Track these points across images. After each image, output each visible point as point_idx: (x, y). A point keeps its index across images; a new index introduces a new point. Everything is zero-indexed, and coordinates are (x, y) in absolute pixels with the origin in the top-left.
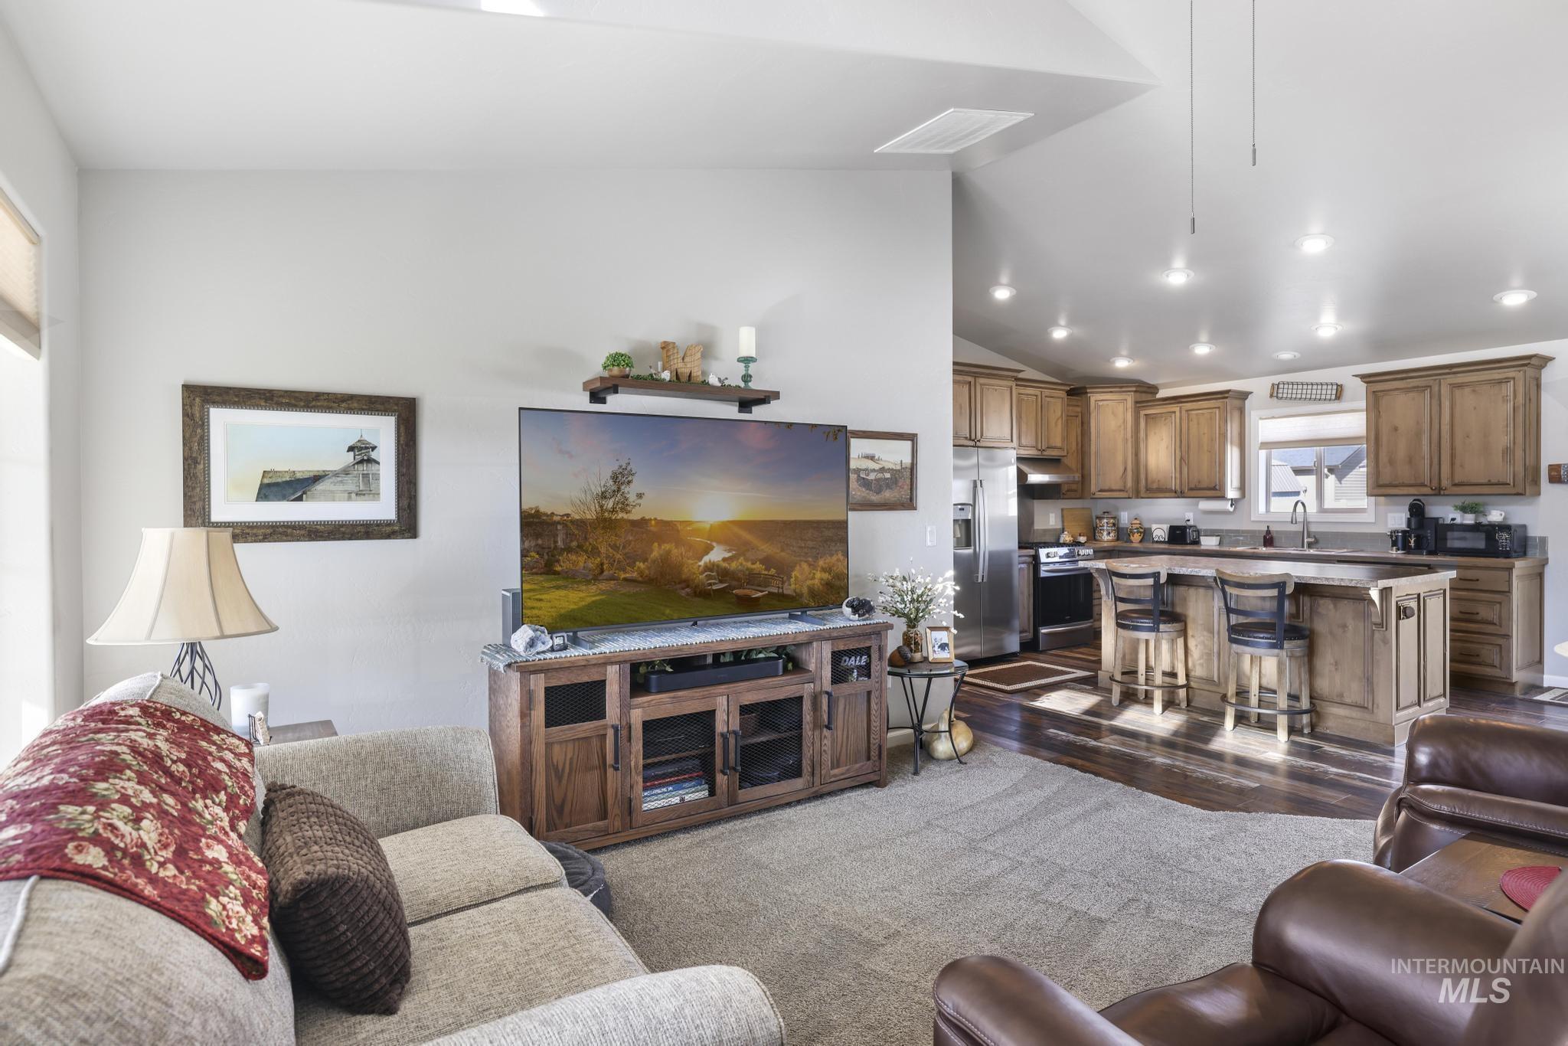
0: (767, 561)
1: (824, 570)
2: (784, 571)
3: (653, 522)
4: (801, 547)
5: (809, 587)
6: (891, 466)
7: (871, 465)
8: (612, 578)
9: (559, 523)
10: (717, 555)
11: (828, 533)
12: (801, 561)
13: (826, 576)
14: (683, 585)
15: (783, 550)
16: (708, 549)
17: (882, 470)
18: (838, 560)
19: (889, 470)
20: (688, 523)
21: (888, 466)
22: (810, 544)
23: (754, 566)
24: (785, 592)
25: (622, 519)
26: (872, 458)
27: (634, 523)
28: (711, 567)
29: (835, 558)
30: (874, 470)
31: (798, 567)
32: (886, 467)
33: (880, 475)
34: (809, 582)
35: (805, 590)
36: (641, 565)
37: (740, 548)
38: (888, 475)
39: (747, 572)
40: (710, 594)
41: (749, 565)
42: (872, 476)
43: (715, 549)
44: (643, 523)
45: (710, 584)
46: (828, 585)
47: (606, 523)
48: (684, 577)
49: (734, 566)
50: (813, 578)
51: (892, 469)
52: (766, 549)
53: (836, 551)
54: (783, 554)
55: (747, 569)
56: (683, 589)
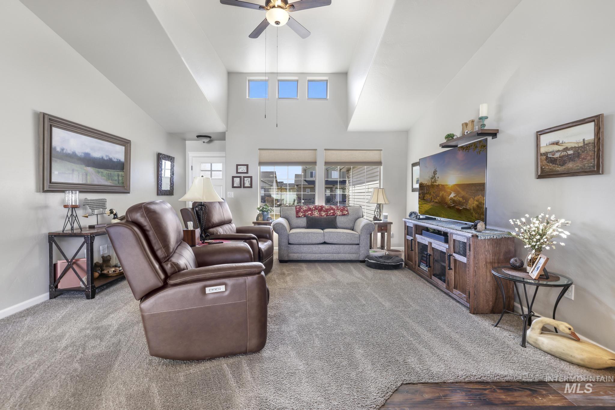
0: (463, 197)
1: (477, 201)
2: (467, 201)
3: (440, 185)
4: (471, 193)
5: (473, 207)
6: (573, 145)
7: (556, 148)
8: (433, 202)
9: (425, 186)
10: (452, 195)
11: (478, 188)
12: (471, 197)
13: (477, 203)
14: (446, 204)
15: (467, 194)
16: (451, 193)
17: (566, 149)
18: (480, 197)
19: (572, 148)
20: (447, 185)
21: (569, 146)
22: (473, 191)
23: (460, 199)
24: (467, 208)
25: (435, 185)
26: (557, 143)
27: (437, 185)
28: (451, 199)
29: (479, 197)
30: (558, 151)
31: (470, 200)
32: (569, 147)
33: (564, 153)
34: (473, 205)
35: (472, 208)
36: (438, 198)
37: (458, 193)
38: (570, 152)
39: (459, 201)
40: (451, 207)
41: (459, 198)
42: (557, 155)
43: (452, 193)
44: (439, 185)
45: (451, 204)
46: (478, 206)
47: (432, 186)
48: (446, 202)
49: (456, 199)
50: (474, 204)
51: (575, 147)
52: (463, 193)
53: (480, 194)
54: (467, 195)
55: (459, 200)
56: (446, 205)
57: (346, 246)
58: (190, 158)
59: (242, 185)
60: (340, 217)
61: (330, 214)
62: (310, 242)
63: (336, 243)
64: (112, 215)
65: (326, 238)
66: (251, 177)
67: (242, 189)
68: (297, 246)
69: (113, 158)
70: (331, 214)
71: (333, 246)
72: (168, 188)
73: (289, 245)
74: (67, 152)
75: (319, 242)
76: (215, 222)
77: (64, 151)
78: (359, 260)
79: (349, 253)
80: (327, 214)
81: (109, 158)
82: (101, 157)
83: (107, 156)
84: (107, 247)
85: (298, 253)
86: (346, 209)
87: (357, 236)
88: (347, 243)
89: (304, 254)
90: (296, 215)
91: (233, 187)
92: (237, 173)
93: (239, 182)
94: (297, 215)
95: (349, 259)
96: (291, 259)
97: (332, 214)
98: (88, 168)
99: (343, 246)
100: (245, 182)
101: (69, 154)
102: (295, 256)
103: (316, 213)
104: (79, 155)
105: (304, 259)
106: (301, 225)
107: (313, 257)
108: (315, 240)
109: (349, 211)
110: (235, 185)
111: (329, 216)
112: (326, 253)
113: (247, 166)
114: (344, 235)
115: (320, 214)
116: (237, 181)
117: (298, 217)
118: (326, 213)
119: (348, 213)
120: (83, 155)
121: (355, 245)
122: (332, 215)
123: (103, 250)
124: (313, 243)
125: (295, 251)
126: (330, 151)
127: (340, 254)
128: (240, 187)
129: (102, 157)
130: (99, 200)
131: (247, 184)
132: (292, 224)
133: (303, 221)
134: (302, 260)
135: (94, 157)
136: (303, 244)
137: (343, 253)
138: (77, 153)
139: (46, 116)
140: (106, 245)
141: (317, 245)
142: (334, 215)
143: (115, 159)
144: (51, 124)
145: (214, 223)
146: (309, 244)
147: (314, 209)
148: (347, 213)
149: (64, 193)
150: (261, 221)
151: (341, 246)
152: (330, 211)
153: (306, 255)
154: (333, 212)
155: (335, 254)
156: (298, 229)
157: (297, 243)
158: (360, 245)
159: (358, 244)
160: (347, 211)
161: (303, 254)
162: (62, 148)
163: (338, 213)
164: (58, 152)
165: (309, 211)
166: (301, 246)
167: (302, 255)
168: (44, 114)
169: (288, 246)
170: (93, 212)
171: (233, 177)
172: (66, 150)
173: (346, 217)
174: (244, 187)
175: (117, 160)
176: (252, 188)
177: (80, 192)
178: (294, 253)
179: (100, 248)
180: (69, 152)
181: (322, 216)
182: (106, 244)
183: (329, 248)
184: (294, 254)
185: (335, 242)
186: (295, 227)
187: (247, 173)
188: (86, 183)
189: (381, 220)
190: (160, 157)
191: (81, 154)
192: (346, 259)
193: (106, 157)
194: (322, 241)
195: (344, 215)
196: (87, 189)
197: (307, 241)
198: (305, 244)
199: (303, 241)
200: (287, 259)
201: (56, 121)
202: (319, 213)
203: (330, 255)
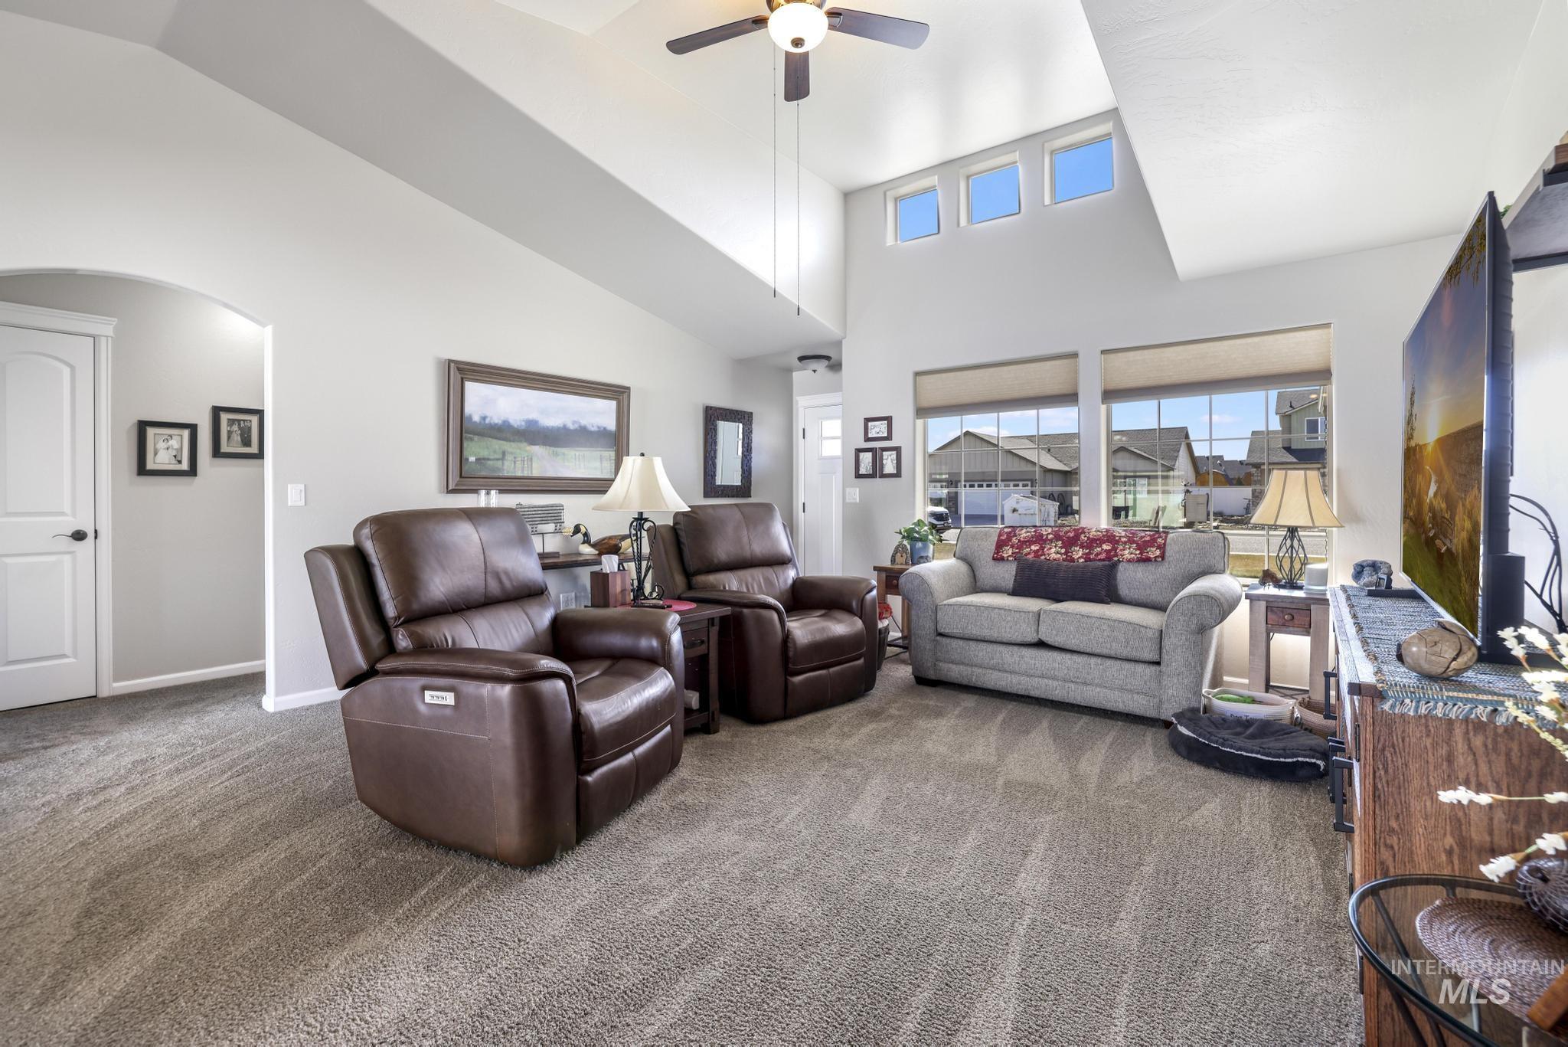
25: (1411, 447)
27: (1413, 449)
44: (1416, 447)
47: (1408, 453)
57: (1109, 662)
58: (801, 411)
59: (877, 472)
60: (1131, 566)
61: (1098, 554)
62: (994, 634)
63: (1075, 648)
64: (580, 536)
65: (1043, 628)
66: (898, 449)
67: (878, 481)
68: (961, 642)
69: (588, 426)
70: (1099, 557)
71: (1068, 656)
72: (737, 481)
73: (938, 638)
74: (492, 422)
75: (1019, 640)
76: (716, 561)
77: (487, 421)
78: (1157, 717)
79: (1121, 689)
80: (1089, 553)
81: (580, 427)
82: (562, 426)
83: (574, 422)
84: (576, 597)
85: (963, 663)
86: (1159, 540)
87: (1150, 634)
88: (1112, 653)
89: (980, 670)
90: (995, 553)
91: (858, 476)
92: (867, 439)
93: (869, 463)
94: (997, 553)
95: (1120, 707)
96: (943, 678)
97: (1103, 556)
98: (533, 447)
99: (1099, 660)
100: (884, 462)
101: (496, 424)
102: (955, 672)
103: (1053, 550)
104: (516, 426)
105: (979, 684)
106: (1003, 584)
107: (1003, 683)
108: (1008, 630)
109: (1168, 548)
110: (862, 471)
111: (1094, 560)
112: (1042, 676)
113: (888, 419)
114: (1105, 627)
115: (1066, 553)
116: (866, 458)
117: (998, 558)
118: (1088, 551)
119: (1163, 556)
120: (523, 423)
121: (1146, 665)
122: (1103, 560)
123: (567, 602)
124: (1004, 640)
125: (953, 657)
126: (1120, 354)
127: (1089, 688)
128: (872, 476)
129: (565, 426)
130: (547, 506)
131: (889, 467)
132: (981, 580)
133: (1007, 573)
134: (972, 685)
135: (544, 427)
136: (977, 640)
137: (1100, 686)
138: (512, 422)
139: (452, 365)
140: (573, 594)
141: (1016, 648)
142: (1109, 558)
143: (593, 426)
144: (463, 376)
145: (713, 561)
146: (992, 642)
147: (1050, 536)
148: (1158, 553)
149: (476, 495)
150: (902, 564)
151: (1093, 660)
152: (1101, 546)
153: (985, 674)
154: (1109, 548)
155: (1072, 686)
156: (984, 594)
157: (958, 635)
158: (1163, 667)
159: (1158, 663)
160: (1162, 548)
161: (975, 669)
162: (483, 416)
163: (1127, 552)
164: (475, 422)
165: (1034, 543)
166: (971, 643)
167: (973, 672)
168: (450, 361)
169: (937, 640)
170: (534, 529)
171: (859, 451)
172: (491, 418)
173: (1151, 567)
174: (883, 476)
175: (598, 427)
176: (901, 477)
177: (501, 491)
178: (952, 662)
179: (559, 597)
180: (496, 421)
181: (1073, 560)
182: (573, 591)
183: (1054, 661)
184: (950, 665)
185: (1072, 643)
186: (988, 587)
187: (889, 438)
188: (530, 475)
189: (1301, 588)
190: (712, 416)
191: (519, 423)
192: (1110, 706)
193: (573, 424)
194: (1031, 637)
195: (1148, 560)
196: (528, 486)
197: (986, 631)
198: (979, 638)
199: (975, 631)
200: (933, 678)
201: (474, 371)
202: (1063, 551)
203: (1055, 683)
